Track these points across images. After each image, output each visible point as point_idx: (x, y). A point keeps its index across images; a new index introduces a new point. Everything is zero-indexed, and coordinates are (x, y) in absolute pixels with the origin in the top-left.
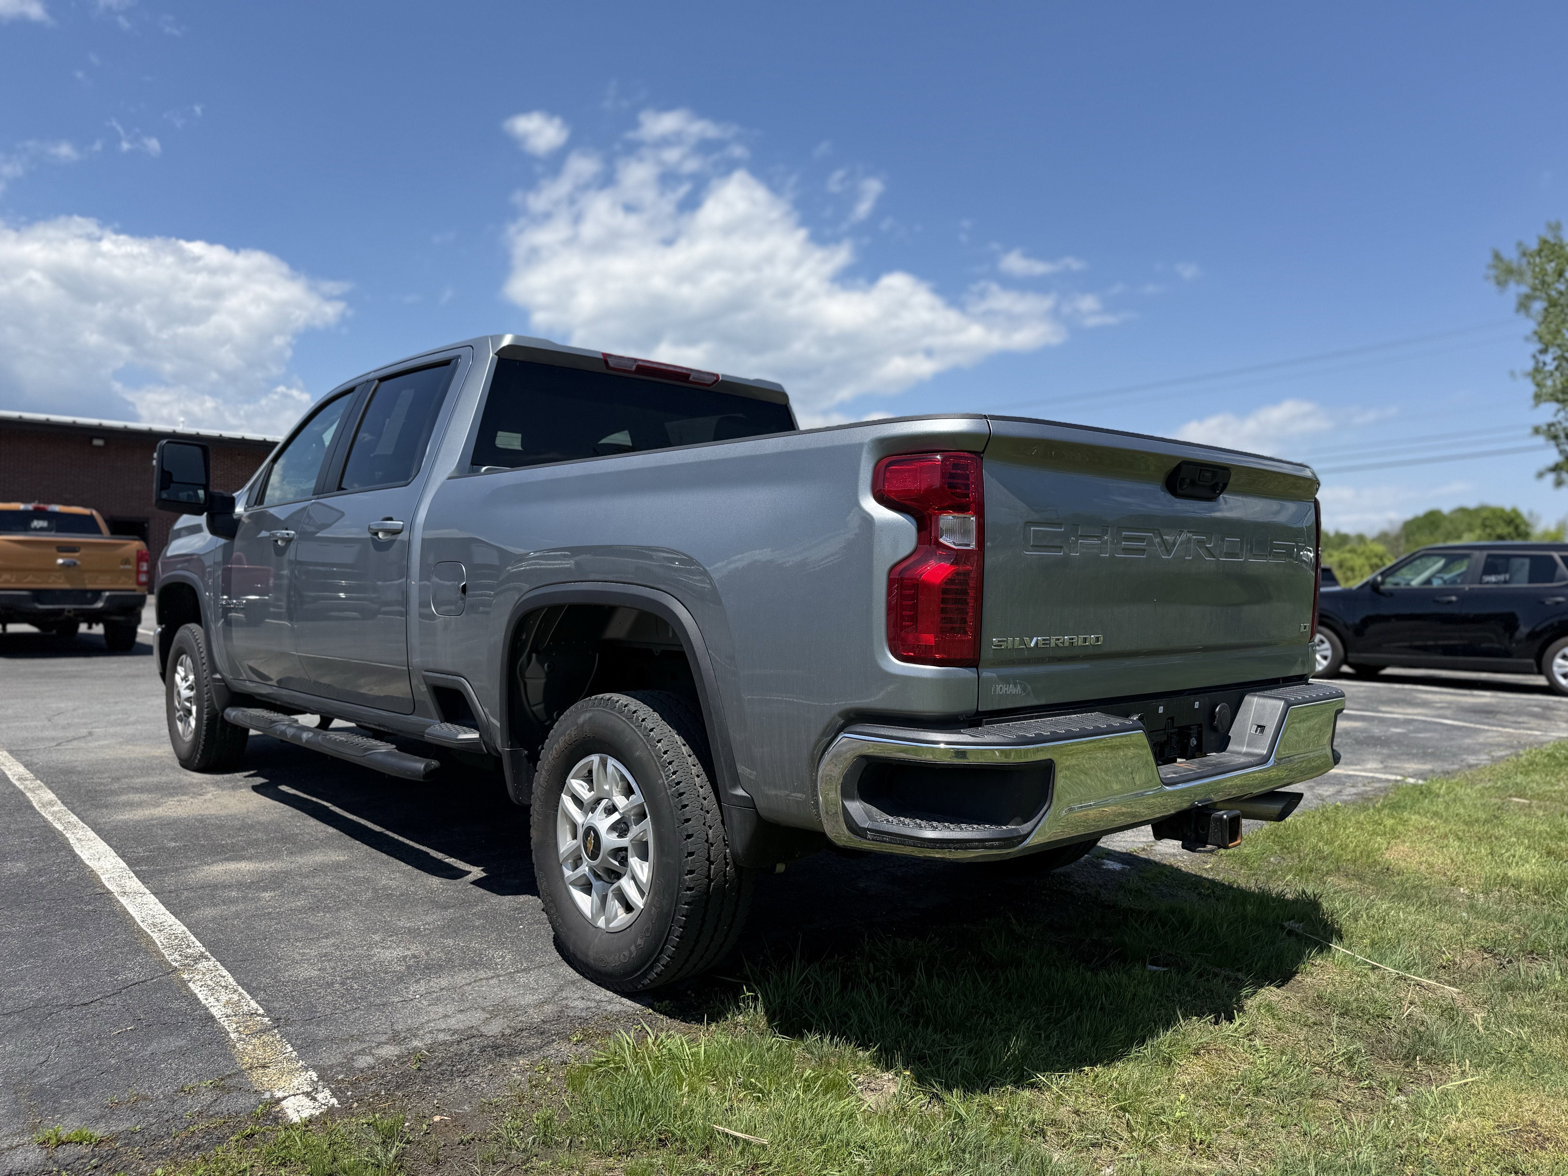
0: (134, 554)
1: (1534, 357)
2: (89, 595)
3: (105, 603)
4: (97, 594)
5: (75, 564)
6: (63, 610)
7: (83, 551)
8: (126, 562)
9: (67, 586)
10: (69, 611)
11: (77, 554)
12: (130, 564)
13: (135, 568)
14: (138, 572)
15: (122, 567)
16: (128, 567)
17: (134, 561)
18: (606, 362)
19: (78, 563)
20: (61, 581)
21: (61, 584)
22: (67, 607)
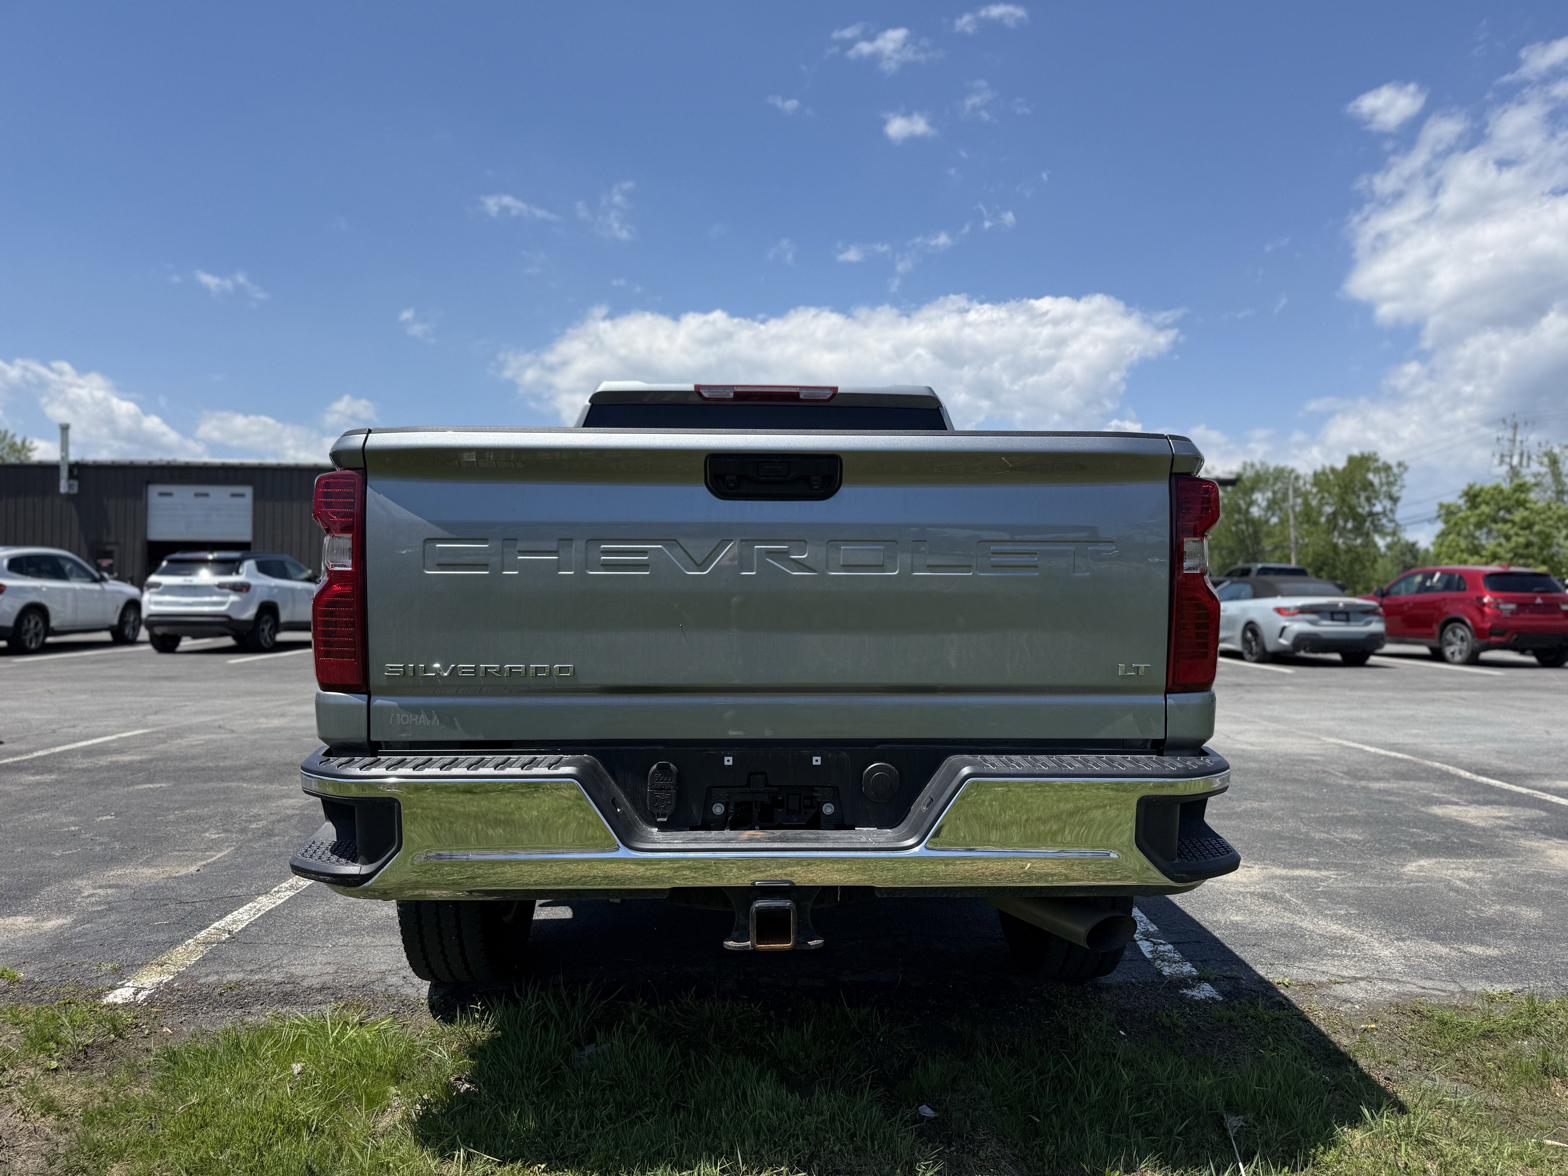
18: (700, 394)
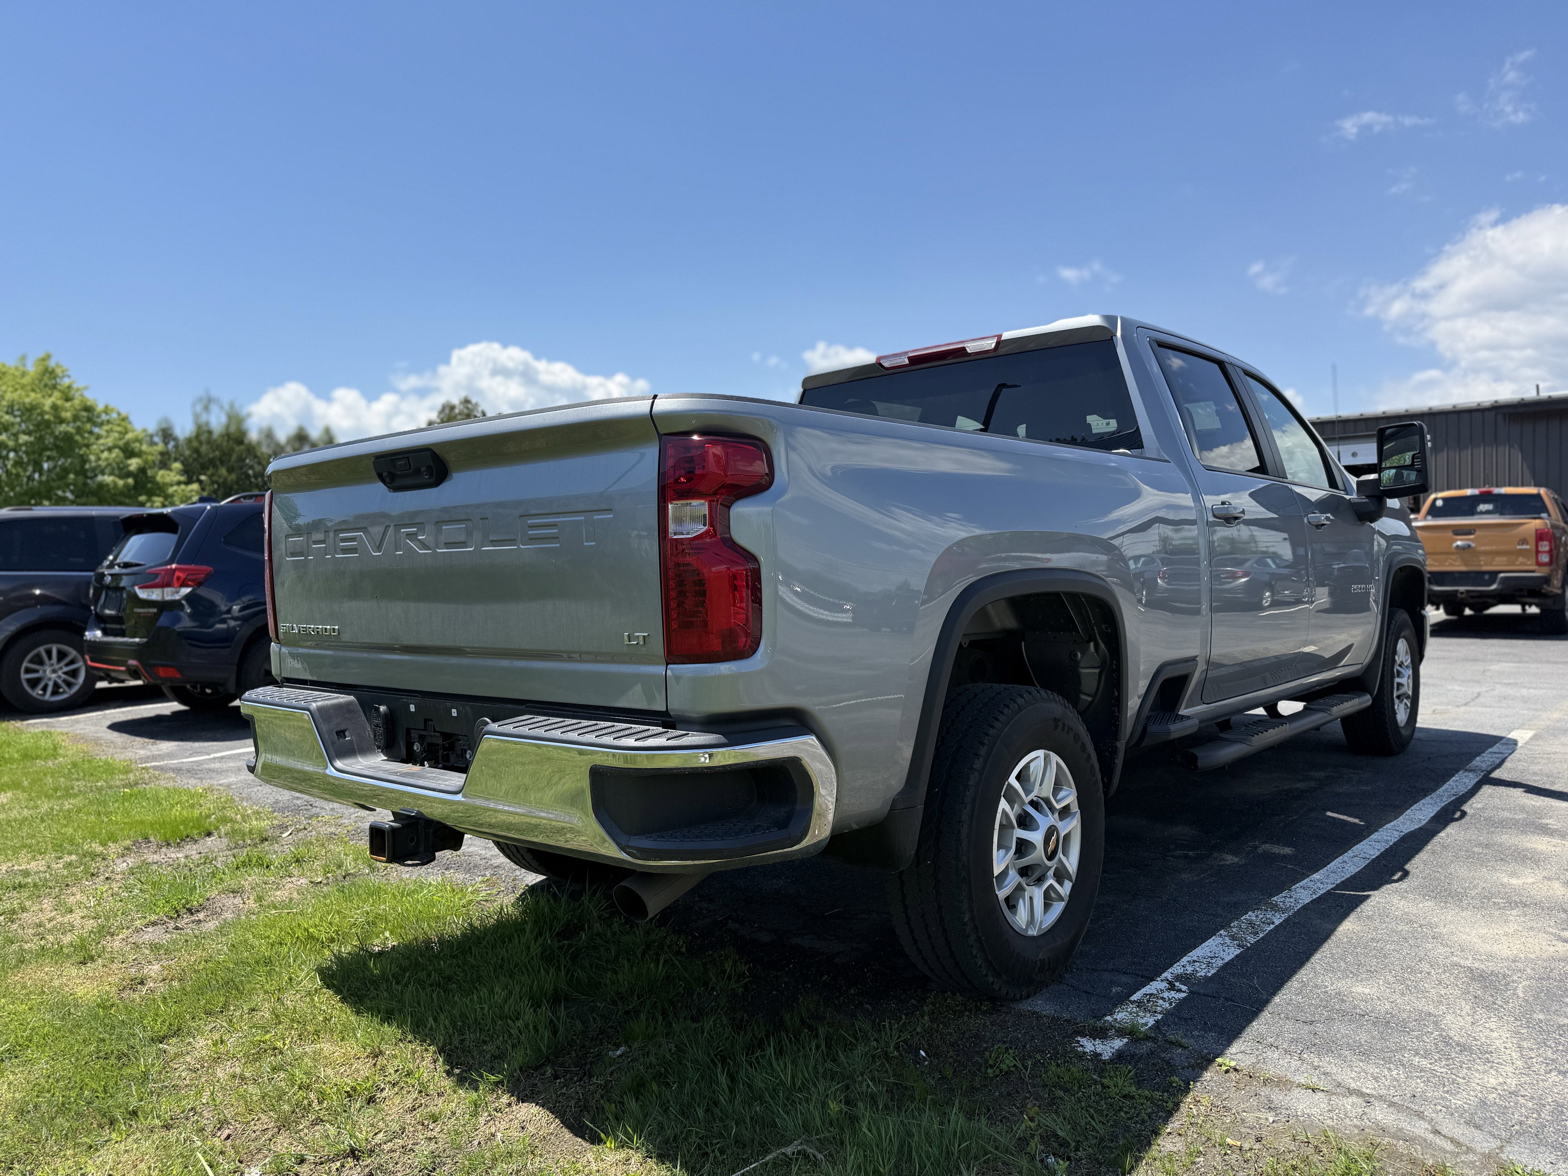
0: (1534, 533)
2: (1487, 577)
3: (1499, 584)
4: (1494, 574)
5: (1469, 546)
6: (1457, 591)
7: (1478, 533)
8: (1524, 541)
9: (1463, 568)
10: (1462, 593)
11: (1472, 537)
12: (1527, 544)
13: (1534, 549)
14: (1538, 552)
15: (1519, 547)
16: (1525, 547)
17: (1532, 540)
18: (880, 364)
19: (1473, 545)
20: (1457, 563)
21: (1458, 566)
22: (1462, 589)
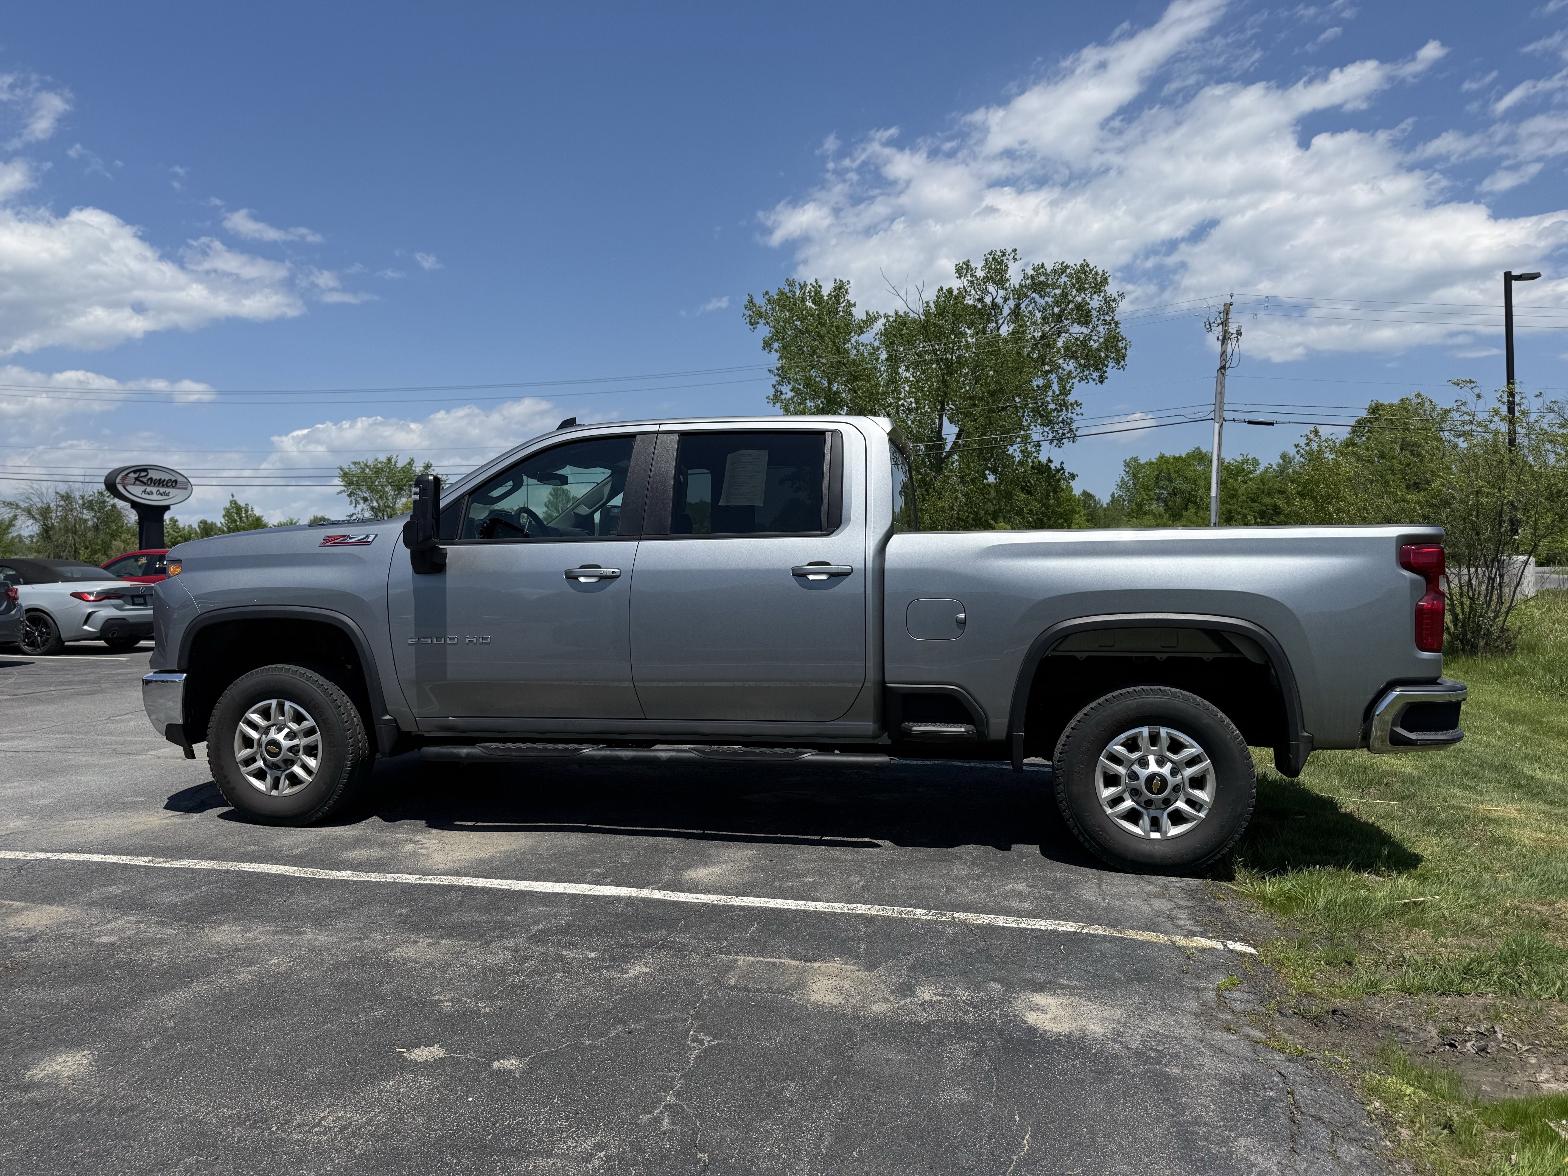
1: (774, 386)
